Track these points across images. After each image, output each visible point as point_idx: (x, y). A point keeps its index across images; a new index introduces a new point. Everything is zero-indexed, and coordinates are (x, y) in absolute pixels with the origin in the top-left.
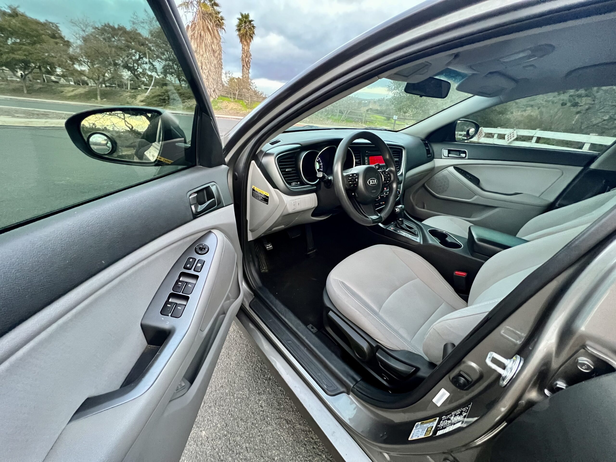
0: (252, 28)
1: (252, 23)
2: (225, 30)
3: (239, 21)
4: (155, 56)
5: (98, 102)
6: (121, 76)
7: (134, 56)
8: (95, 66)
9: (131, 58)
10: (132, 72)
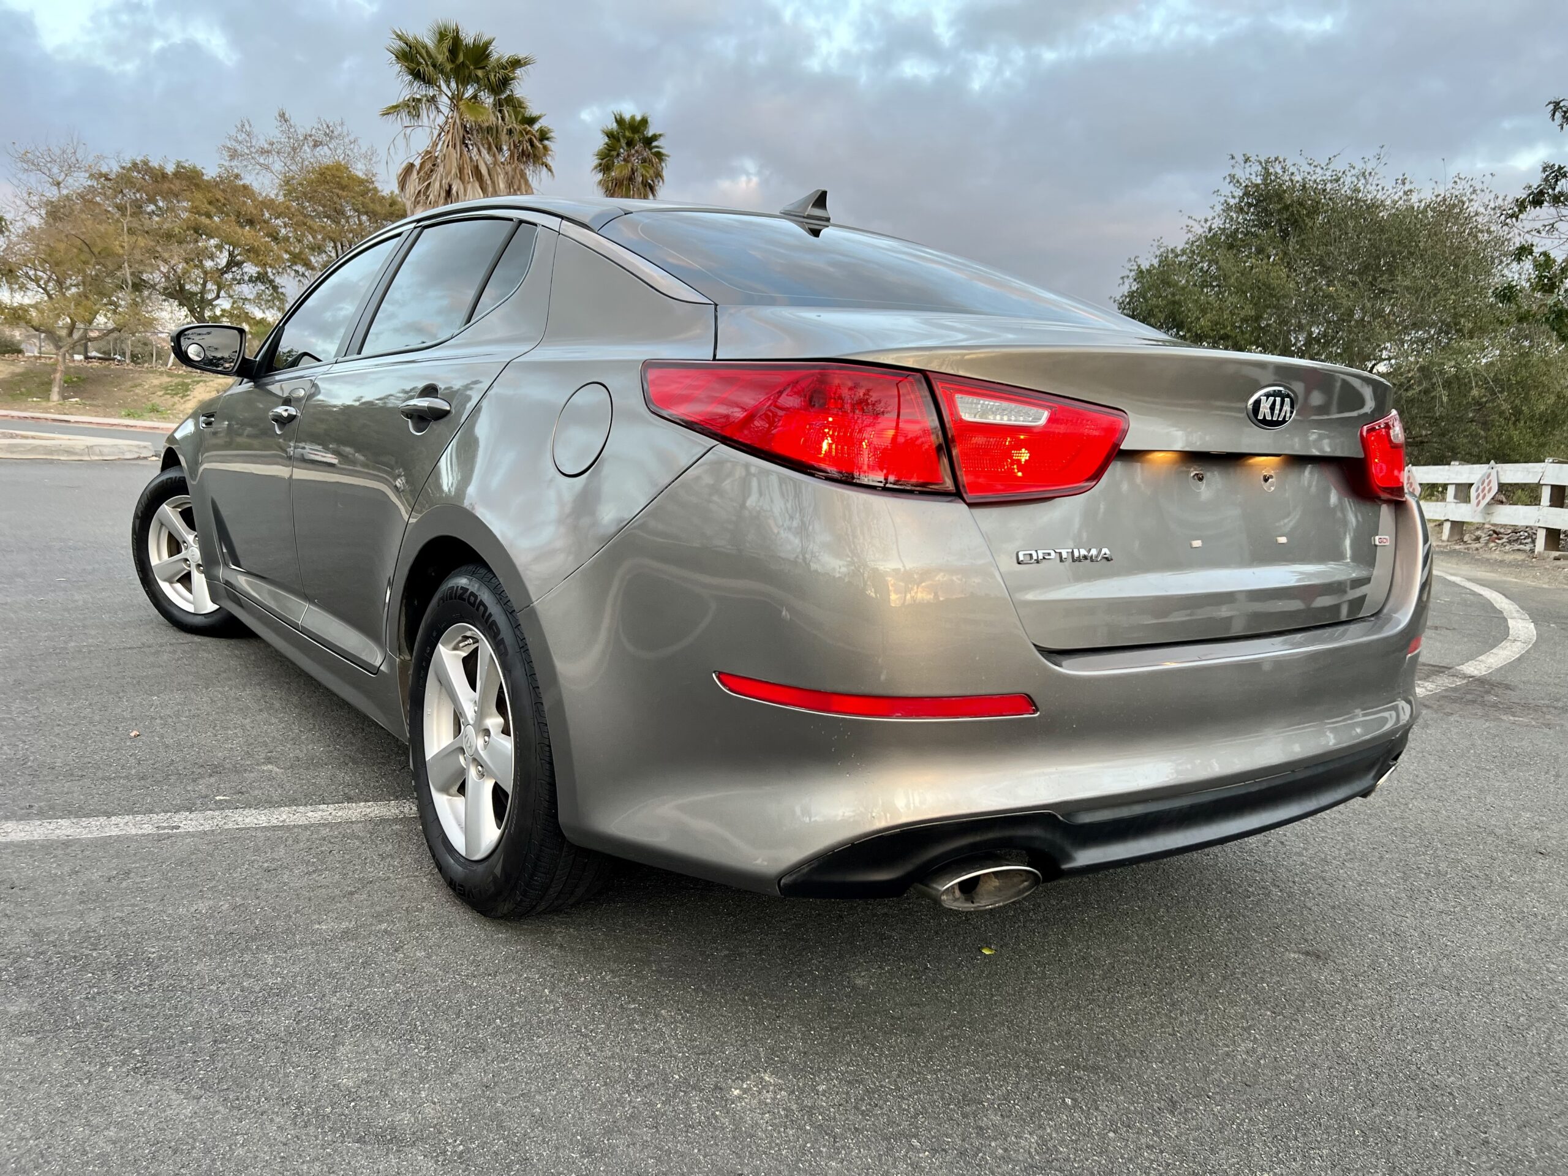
0: (655, 160)
1: (655, 144)
2: (550, 170)
3: (606, 140)
4: (286, 256)
5: (50, 408)
6: (150, 324)
7: (212, 257)
8: (68, 294)
9: (201, 265)
10: (192, 311)
